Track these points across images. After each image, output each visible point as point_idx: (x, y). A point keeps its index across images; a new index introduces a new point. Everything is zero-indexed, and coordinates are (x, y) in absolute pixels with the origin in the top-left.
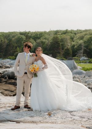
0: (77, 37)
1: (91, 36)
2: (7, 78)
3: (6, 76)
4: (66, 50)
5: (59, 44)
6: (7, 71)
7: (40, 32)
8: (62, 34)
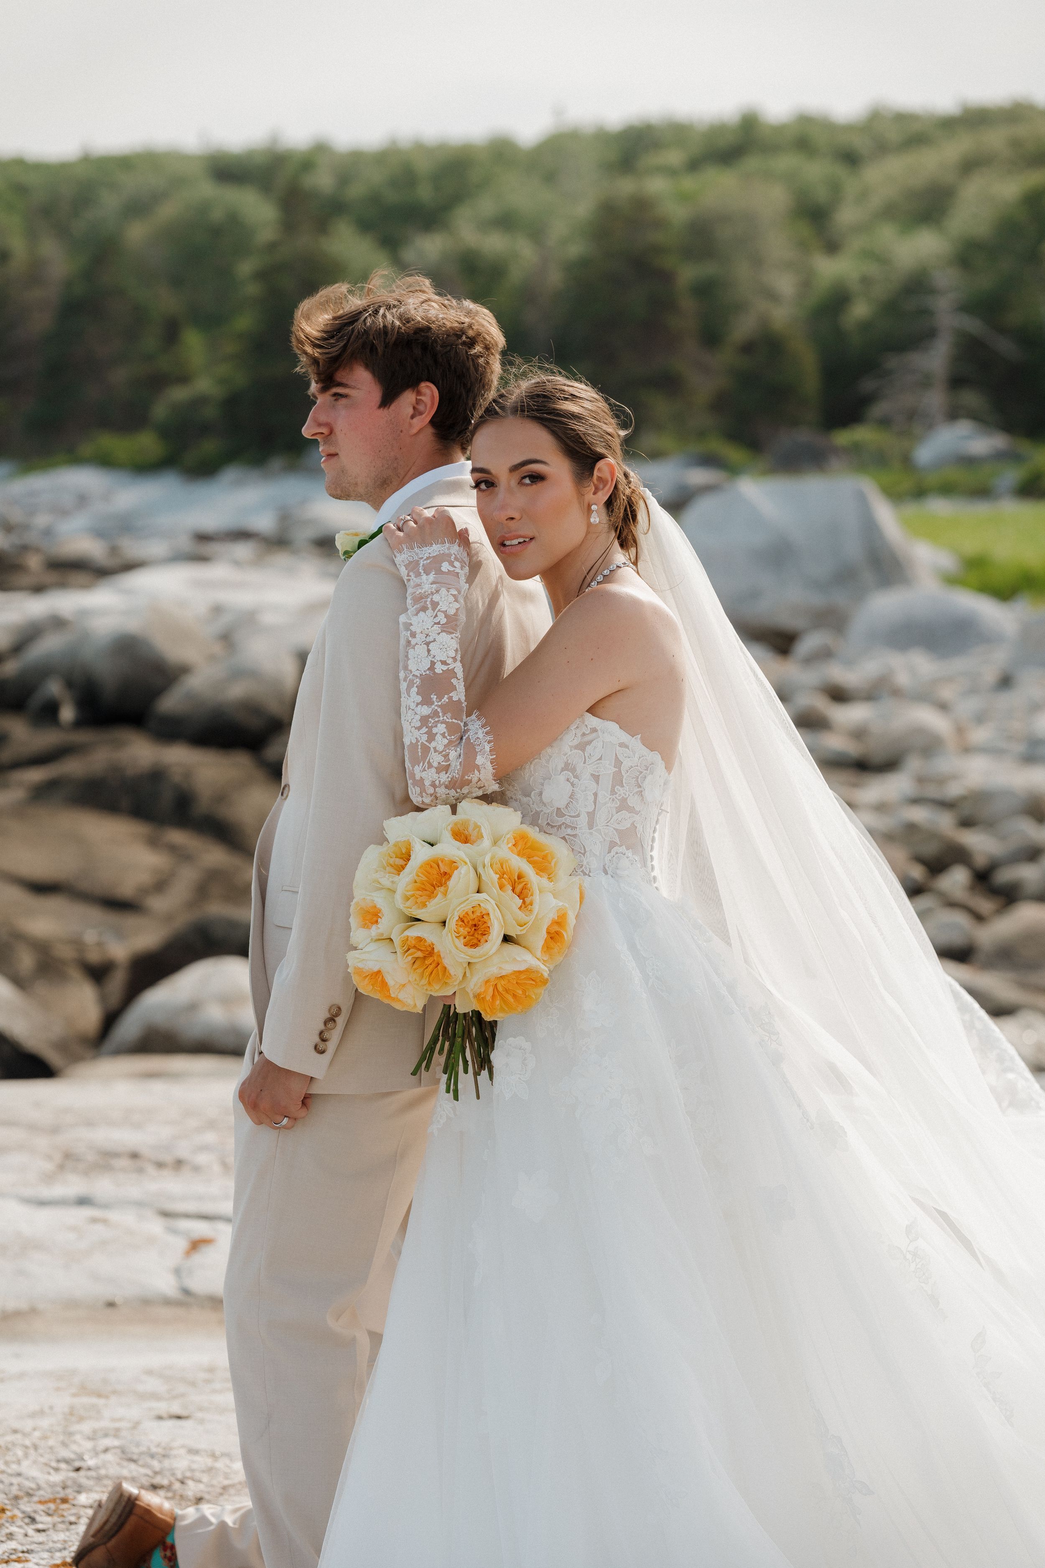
0: (876, 201)
1: (1035, 178)
2: (67, 714)
3: (54, 688)
4: (748, 348)
5: (666, 277)
6: (58, 623)
7: (442, 147)
8: (694, 165)
